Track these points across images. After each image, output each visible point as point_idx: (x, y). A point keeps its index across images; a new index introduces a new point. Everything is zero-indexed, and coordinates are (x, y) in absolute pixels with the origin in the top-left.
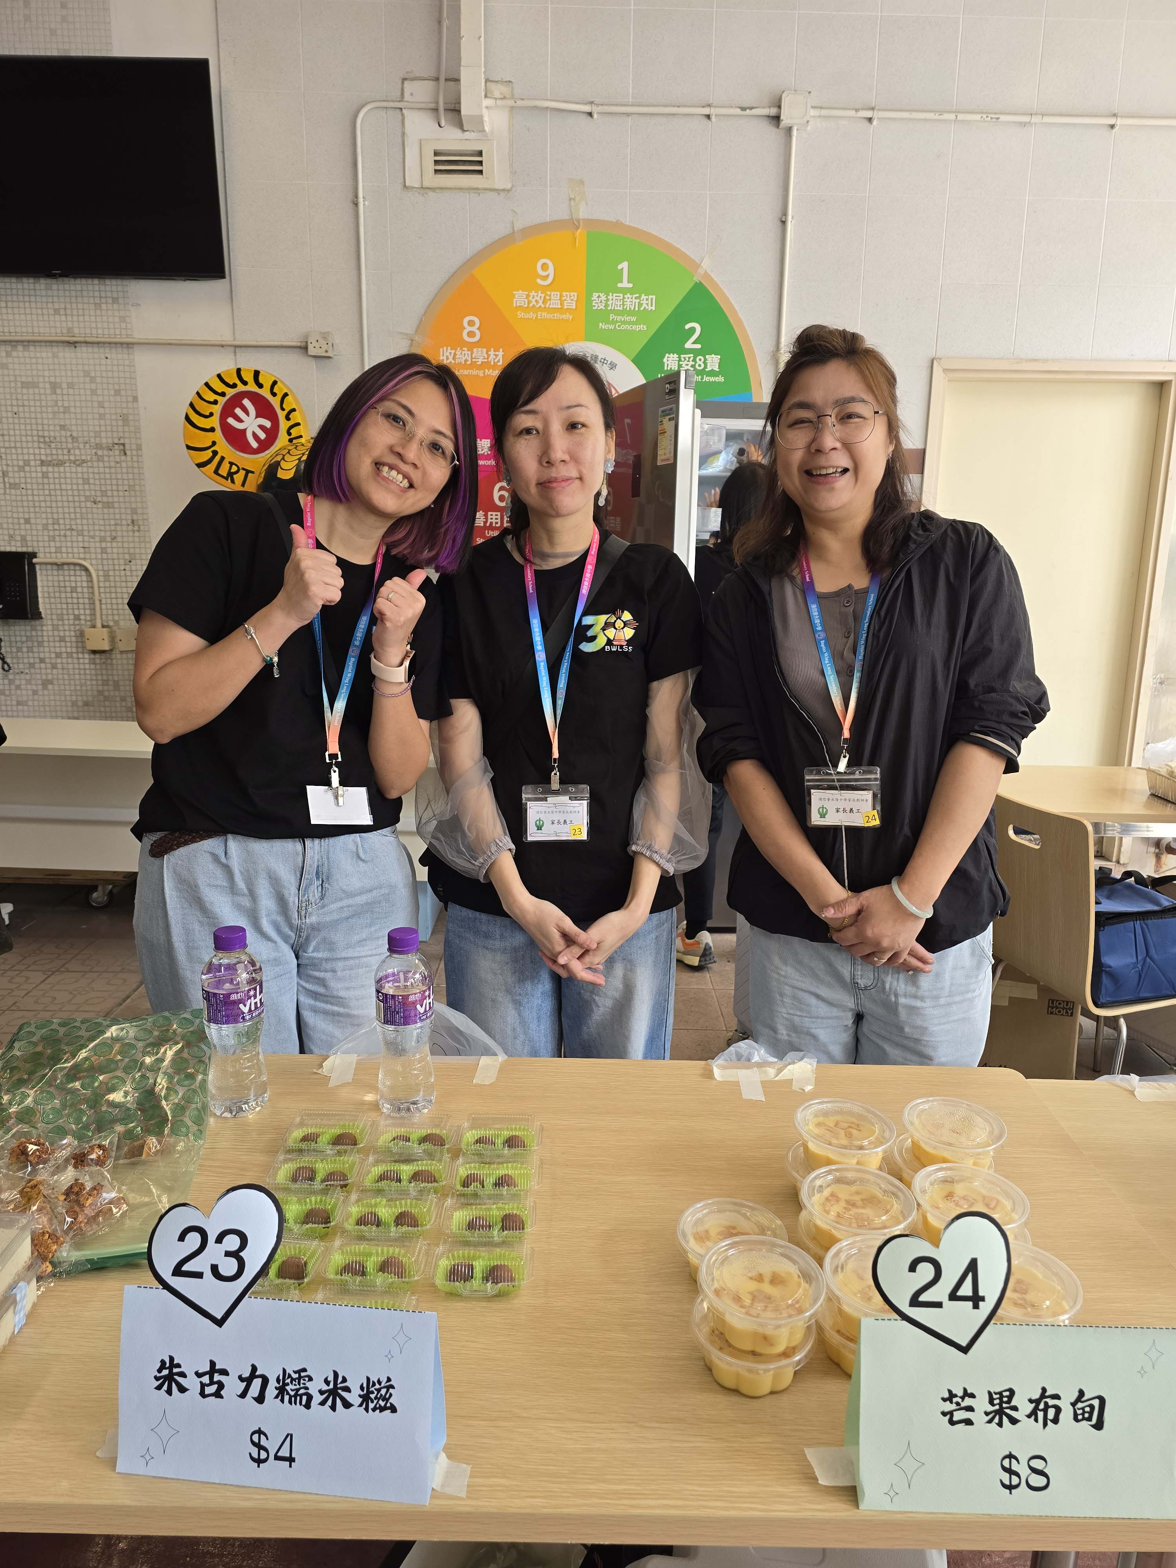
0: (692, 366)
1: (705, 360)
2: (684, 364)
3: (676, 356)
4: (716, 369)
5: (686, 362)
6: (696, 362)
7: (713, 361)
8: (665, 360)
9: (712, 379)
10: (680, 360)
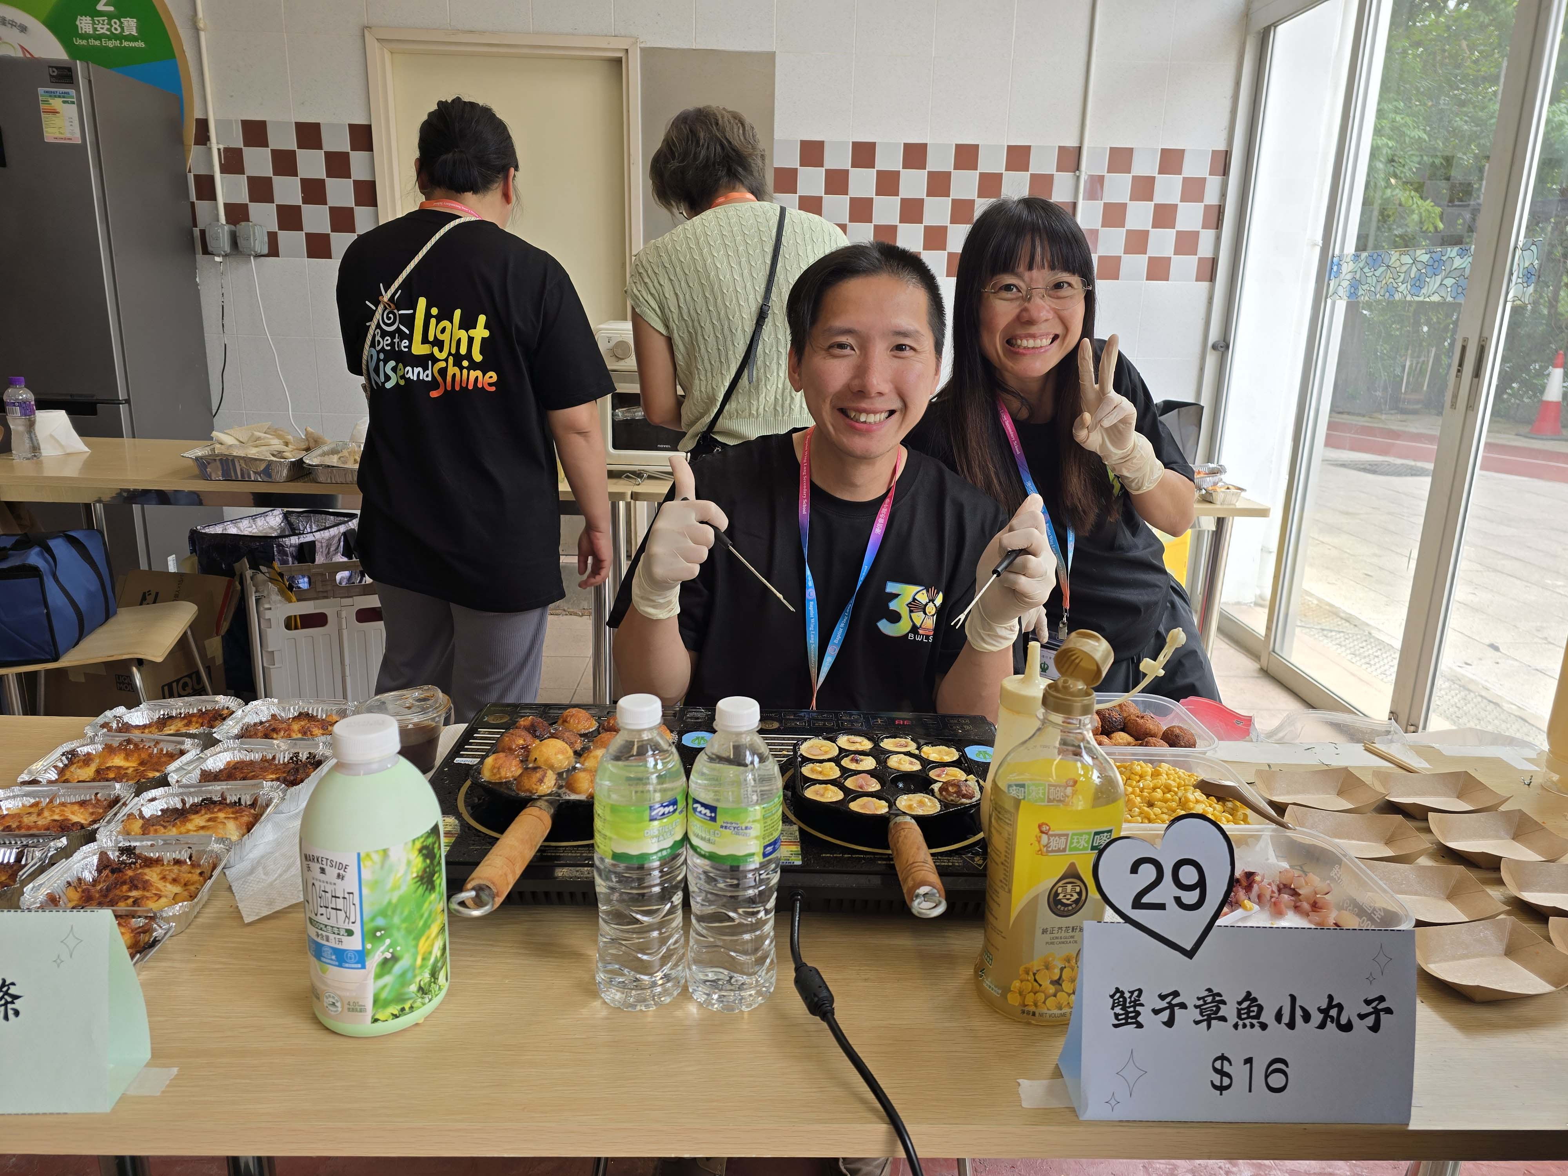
0: (108, 30)
1: (121, 23)
2: (99, 27)
3: (88, 18)
4: (134, 33)
5: (100, 26)
6: (112, 26)
7: (130, 26)
8: (78, 23)
9: (132, 44)
10: (94, 23)
